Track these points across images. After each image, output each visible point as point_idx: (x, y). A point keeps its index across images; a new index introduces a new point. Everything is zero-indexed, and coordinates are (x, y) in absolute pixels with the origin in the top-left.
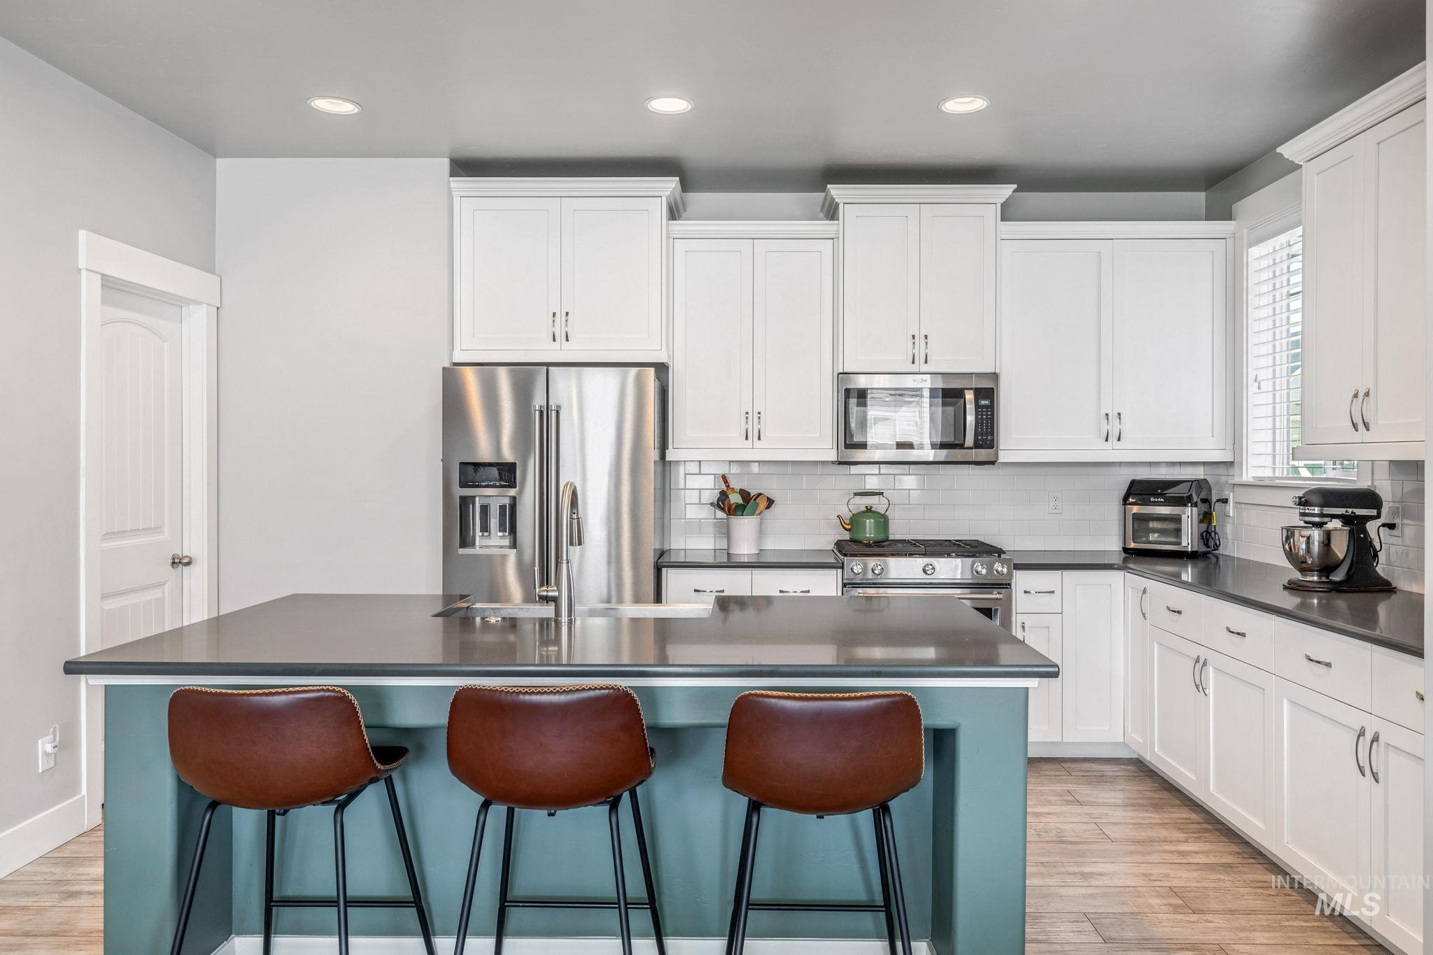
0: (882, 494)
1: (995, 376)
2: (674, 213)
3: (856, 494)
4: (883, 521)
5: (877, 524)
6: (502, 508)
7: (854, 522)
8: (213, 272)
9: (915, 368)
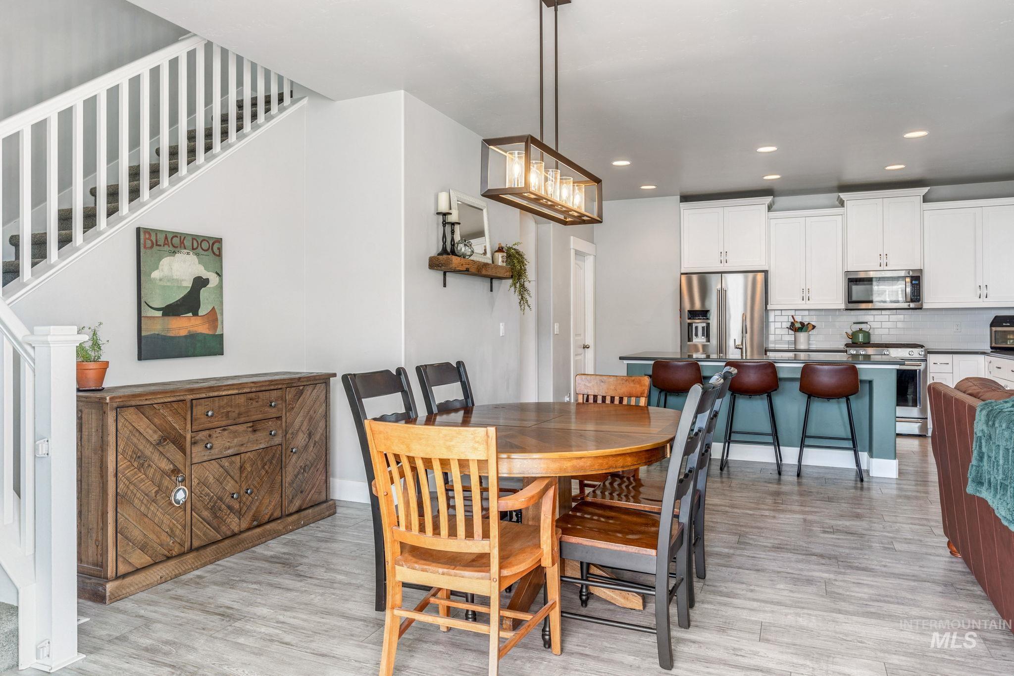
0: (867, 323)
1: (921, 271)
2: (770, 208)
3: (854, 323)
4: (867, 335)
5: (864, 337)
6: (703, 328)
7: (854, 335)
8: (593, 243)
9: (881, 268)
